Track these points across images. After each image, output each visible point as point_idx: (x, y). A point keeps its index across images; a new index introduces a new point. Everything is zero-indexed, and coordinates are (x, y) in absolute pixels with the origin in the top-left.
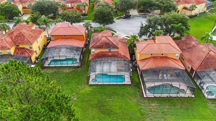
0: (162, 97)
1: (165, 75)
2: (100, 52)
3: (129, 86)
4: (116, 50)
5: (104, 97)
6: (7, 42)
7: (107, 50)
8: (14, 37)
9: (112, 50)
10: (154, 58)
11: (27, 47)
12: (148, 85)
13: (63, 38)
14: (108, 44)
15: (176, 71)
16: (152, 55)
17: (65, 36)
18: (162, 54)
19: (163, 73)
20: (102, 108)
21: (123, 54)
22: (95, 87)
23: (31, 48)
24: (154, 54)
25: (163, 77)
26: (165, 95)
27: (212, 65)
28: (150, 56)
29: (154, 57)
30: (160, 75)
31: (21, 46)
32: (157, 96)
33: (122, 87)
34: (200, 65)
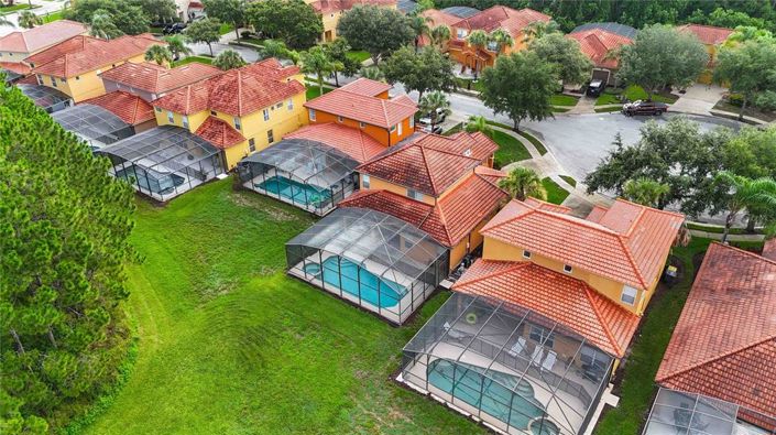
0: (452, 409)
1: (538, 350)
2: (385, 191)
3: (389, 329)
4: (430, 201)
5: (287, 322)
6: (193, 97)
7: (404, 192)
8: (215, 90)
9: (419, 197)
10: (533, 269)
11: (231, 122)
12: (445, 352)
13: (335, 124)
14: (416, 171)
15: (587, 352)
16: (527, 254)
17: (342, 118)
18: (568, 268)
19: (536, 338)
20: (252, 347)
21: (444, 221)
22: (295, 285)
23: (238, 127)
24: (535, 254)
25: (528, 352)
26: (465, 408)
27: (756, 391)
28: (520, 257)
29: (531, 266)
30: (522, 341)
31: (220, 116)
32: (437, 398)
33: (365, 320)
34: (693, 369)
